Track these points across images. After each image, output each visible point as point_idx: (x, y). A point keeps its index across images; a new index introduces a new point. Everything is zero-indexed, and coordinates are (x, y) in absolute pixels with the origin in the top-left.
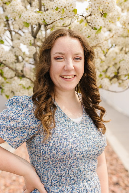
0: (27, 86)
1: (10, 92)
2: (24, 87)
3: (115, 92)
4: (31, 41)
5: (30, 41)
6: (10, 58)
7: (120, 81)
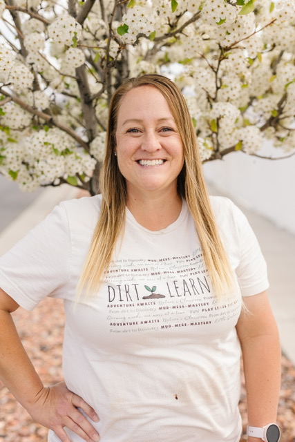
0: (61, 148)
1: (20, 162)
2: (56, 151)
3: (270, 158)
4: (75, 33)
5: (73, 35)
6: (21, 78)
7: (283, 134)
